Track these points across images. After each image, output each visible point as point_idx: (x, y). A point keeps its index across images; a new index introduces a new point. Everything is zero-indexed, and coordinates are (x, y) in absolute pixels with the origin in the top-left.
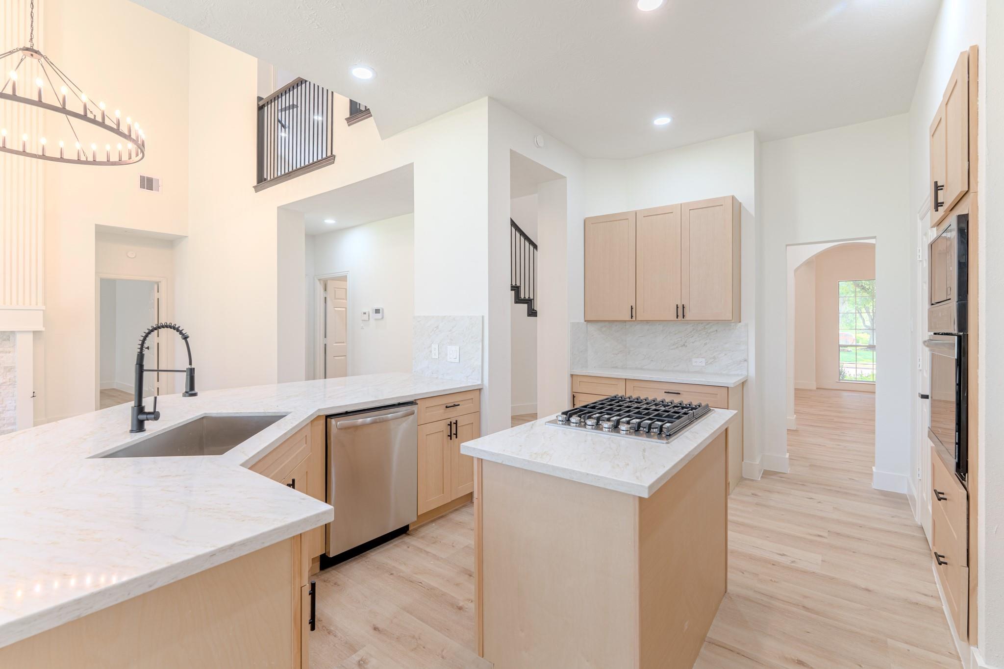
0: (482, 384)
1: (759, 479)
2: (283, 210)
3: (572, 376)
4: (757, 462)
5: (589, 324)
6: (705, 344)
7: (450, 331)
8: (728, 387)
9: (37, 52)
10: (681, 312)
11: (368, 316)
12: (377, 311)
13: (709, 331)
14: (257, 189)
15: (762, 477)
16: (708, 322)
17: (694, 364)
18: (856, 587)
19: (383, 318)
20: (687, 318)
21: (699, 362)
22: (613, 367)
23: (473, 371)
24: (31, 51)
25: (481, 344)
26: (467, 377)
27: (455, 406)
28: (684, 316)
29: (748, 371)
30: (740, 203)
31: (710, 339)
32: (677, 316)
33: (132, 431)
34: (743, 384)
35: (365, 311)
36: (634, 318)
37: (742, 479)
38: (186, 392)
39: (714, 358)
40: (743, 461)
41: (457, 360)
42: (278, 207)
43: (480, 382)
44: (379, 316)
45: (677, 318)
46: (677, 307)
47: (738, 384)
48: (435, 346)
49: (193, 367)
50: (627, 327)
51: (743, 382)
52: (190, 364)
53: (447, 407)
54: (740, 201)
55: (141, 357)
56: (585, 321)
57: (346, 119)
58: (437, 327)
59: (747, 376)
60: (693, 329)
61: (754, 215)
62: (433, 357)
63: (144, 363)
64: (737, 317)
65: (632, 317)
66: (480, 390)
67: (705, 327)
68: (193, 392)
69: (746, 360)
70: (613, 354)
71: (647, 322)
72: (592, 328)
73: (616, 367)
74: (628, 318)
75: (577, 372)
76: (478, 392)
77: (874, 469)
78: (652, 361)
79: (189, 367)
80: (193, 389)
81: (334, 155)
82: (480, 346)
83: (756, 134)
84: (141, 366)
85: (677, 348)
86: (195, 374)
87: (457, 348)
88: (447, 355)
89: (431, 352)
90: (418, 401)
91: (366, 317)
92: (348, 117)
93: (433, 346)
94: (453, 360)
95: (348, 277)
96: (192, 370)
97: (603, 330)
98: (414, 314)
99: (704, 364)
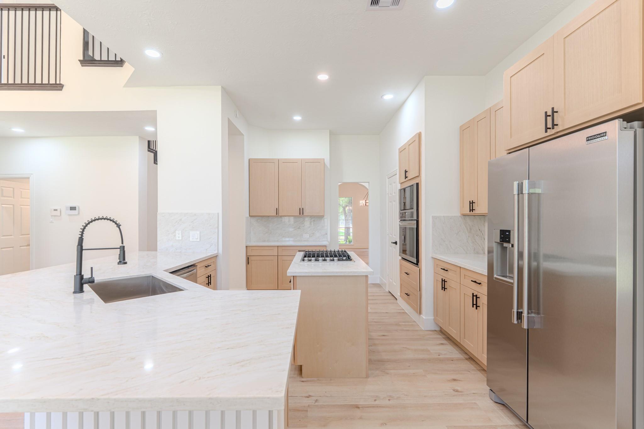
3: (247, 247)
5: (251, 218)
6: (309, 227)
7: (192, 222)
8: (326, 246)
10: (301, 211)
11: (59, 212)
12: (73, 208)
13: (311, 221)
16: (311, 216)
17: (303, 237)
18: (383, 313)
19: (79, 213)
20: (304, 214)
21: (306, 236)
22: (263, 241)
23: (211, 246)
25: (217, 229)
26: (206, 250)
27: (209, 266)
29: (327, 239)
30: (325, 162)
31: (311, 225)
33: (75, 292)
35: (56, 208)
36: (278, 215)
38: (120, 262)
39: (313, 234)
41: (199, 240)
43: (216, 252)
44: (73, 212)
45: (300, 214)
46: (300, 209)
48: (179, 232)
49: (124, 245)
50: (270, 219)
52: (122, 243)
53: (206, 267)
55: (81, 240)
56: (249, 216)
57: (79, 61)
58: (181, 220)
60: (307, 220)
62: (177, 239)
63: (83, 245)
66: (217, 256)
68: (125, 261)
70: (263, 234)
71: (284, 216)
72: (253, 220)
73: (265, 241)
74: (274, 214)
75: (249, 244)
76: (216, 258)
78: (283, 237)
79: (122, 245)
80: (124, 259)
81: (60, 84)
82: (217, 231)
83: (330, 131)
84: (82, 247)
85: (296, 229)
86: (125, 249)
87: (198, 232)
88: (189, 237)
89: (175, 236)
90: (196, 265)
91: (57, 213)
92: (82, 59)
93: (177, 232)
94: (195, 240)
95: (30, 178)
96: (124, 247)
97: (258, 221)
98: (157, 211)
99: (308, 237)
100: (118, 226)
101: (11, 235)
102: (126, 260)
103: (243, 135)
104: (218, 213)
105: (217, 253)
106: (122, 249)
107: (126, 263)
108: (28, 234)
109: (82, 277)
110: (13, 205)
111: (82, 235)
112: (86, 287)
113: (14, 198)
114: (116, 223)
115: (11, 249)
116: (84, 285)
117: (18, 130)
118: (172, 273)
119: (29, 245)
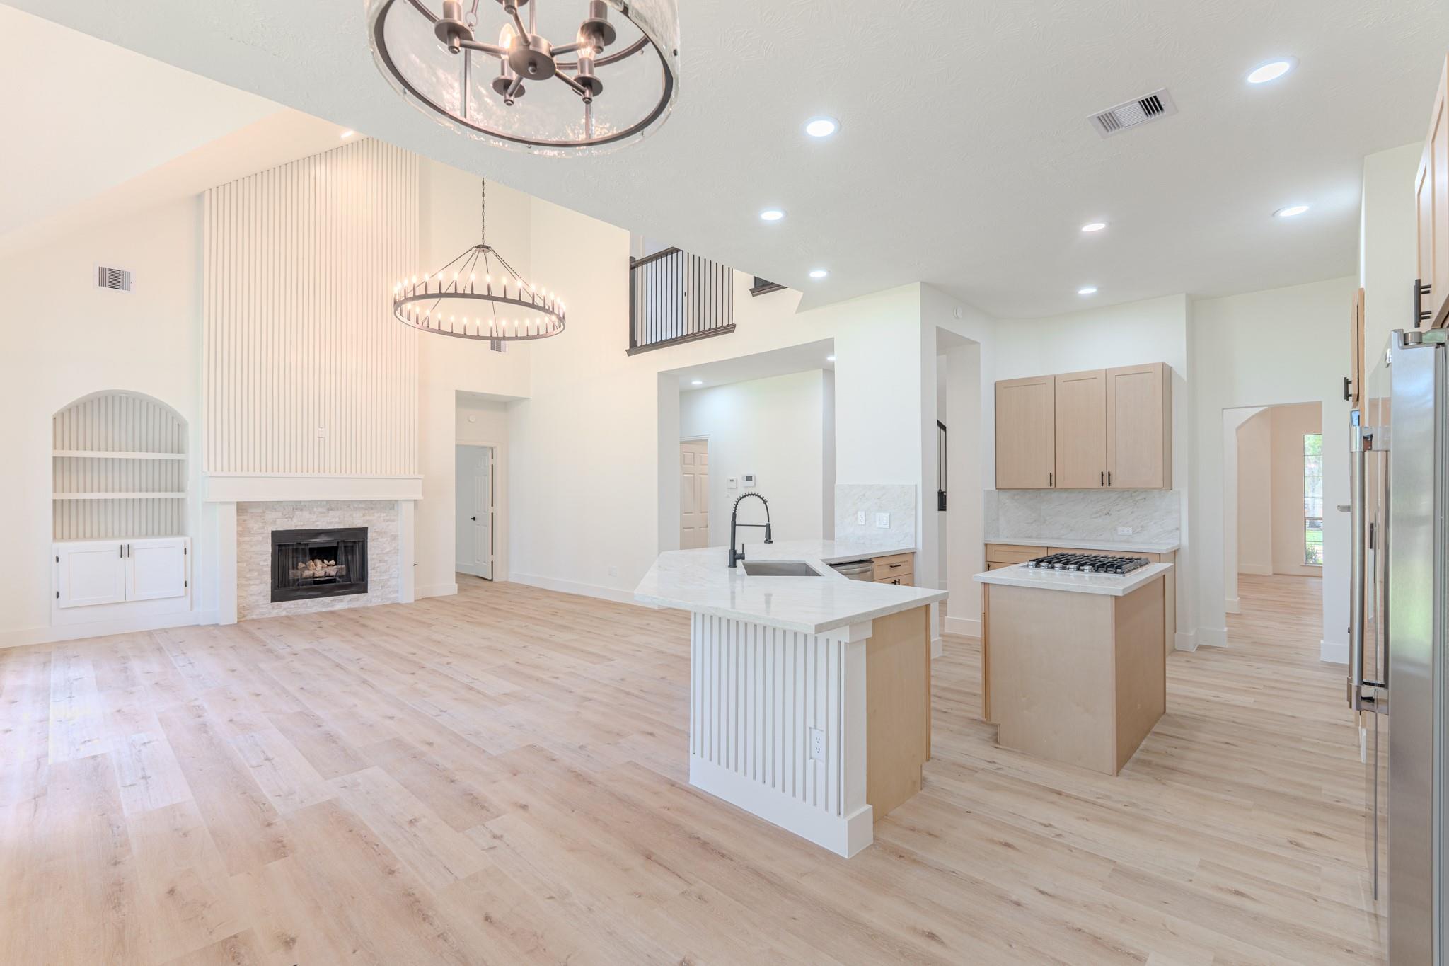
0: (916, 548)
1: (1194, 651)
2: (663, 376)
3: (986, 545)
4: (1192, 633)
5: (1001, 492)
6: (1132, 512)
7: (879, 498)
8: (1160, 554)
9: (488, 248)
10: (1106, 479)
11: (735, 484)
12: (749, 478)
13: (1137, 499)
14: (629, 353)
15: (1197, 650)
16: (1136, 489)
17: (1119, 533)
20: (1113, 485)
21: (1125, 532)
22: (1026, 537)
23: (905, 536)
24: (483, 247)
25: (914, 510)
26: (899, 542)
27: (896, 566)
28: (1109, 484)
29: (1180, 540)
30: (1171, 368)
31: (1138, 507)
32: (1102, 483)
33: (729, 566)
34: (1175, 552)
35: (732, 478)
36: (1053, 486)
37: (1174, 651)
38: (766, 540)
39: (1142, 527)
40: (1175, 632)
41: (888, 527)
42: (659, 373)
43: (912, 547)
44: (751, 483)
45: (1101, 486)
46: (1102, 475)
47: (1170, 551)
48: (861, 515)
50: (1042, 494)
51: (1175, 551)
52: (768, 521)
53: (891, 567)
54: (1170, 365)
55: (735, 515)
56: (997, 488)
57: (750, 290)
58: (864, 495)
59: (1179, 545)
60: (1119, 497)
61: (1185, 379)
62: (859, 524)
64: (1168, 484)
65: (1051, 484)
66: (913, 553)
67: (1132, 496)
69: (1177, 529)
70: (1028, 523)
71: (1066, 489)
72: (1004, 496)
73: (1031, 537)
74: (1047, 485)
75: (992, 540)
76: (911, 555)
77: (1322, 641)
78: (1071, 530)
79: (768, 523)
80: (770, 538)
81: (733, 324)
82: (914, 513)
83: (1188, 295)
84: (735, 522)
85: (1100, 516)
86: (771, 527)
87: (888, 515)
88: (875, 522)
89: (856, 519)
90: (873, 560)
91: (733, 485)
92: (753, 287)
93: (859, 513)
94: (882, 526)
95: (709, 441)
96: (770, 525)
97: (1016, 497)
98: (835, 483)
99: (1131, 533)
100: (765, 502)
101: (691, 513)
102: (772, 539)
103: (978, 343)
104: (916, 486)
105: (913, 549)
106: (768, 526)
107: (772, 542)
108: (707, 512)
109: (735, 552)
110: (694, 474)
111: (735, 511)
112: (739, 562)
113: (694, 465)
114: (763, 500)
115: (692, 529)
116: (737, 561)
117: (697, 383)
118: (831, 565)
119: (707, 527)
